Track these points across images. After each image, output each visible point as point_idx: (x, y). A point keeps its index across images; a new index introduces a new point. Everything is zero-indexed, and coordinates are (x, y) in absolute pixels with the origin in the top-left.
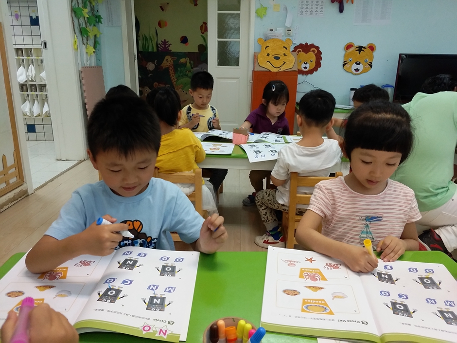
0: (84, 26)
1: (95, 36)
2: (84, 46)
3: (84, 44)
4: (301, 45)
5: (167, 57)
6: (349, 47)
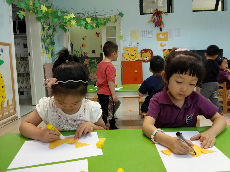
0: (47, 46)
1: (52, 50)
2: (47, 55)
3: (47, 54)
4: (143, 49)
5: (86, 60)
6: (164, 50)
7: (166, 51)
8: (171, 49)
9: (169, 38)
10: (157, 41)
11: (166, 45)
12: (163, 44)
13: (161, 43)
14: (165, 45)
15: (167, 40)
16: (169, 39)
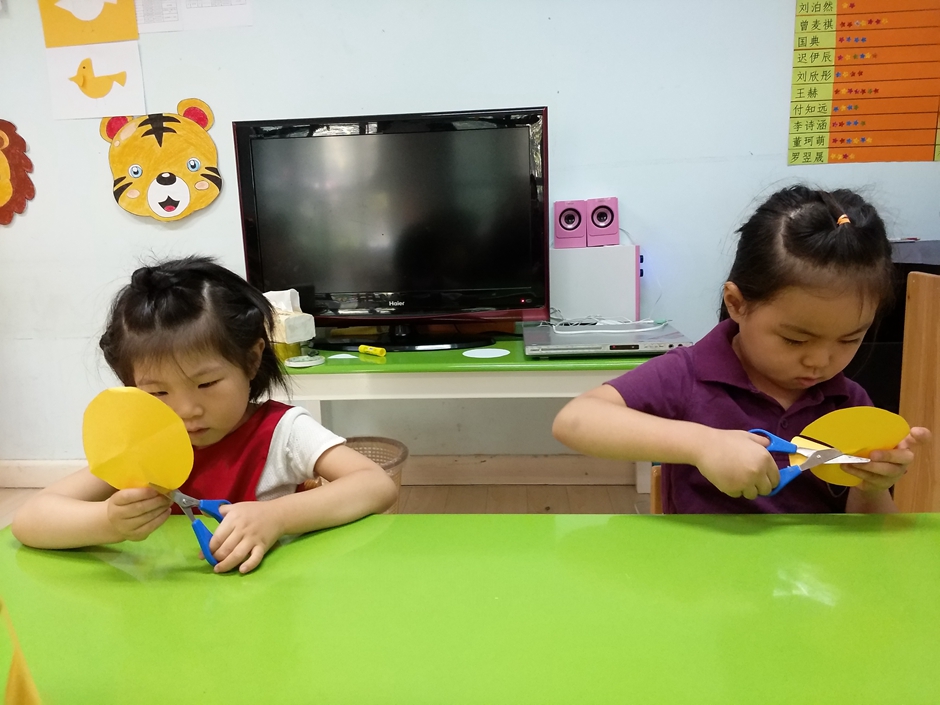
6: (114, 126)
7: (126, 133)
8: (165, 112)
9: (140, 19)
10: (51, 42)
11: (121, 78)
12: (99, 70)
13: (85, 66)
14: (111, 79)
15: (132, 34)
16: (142, 28)
